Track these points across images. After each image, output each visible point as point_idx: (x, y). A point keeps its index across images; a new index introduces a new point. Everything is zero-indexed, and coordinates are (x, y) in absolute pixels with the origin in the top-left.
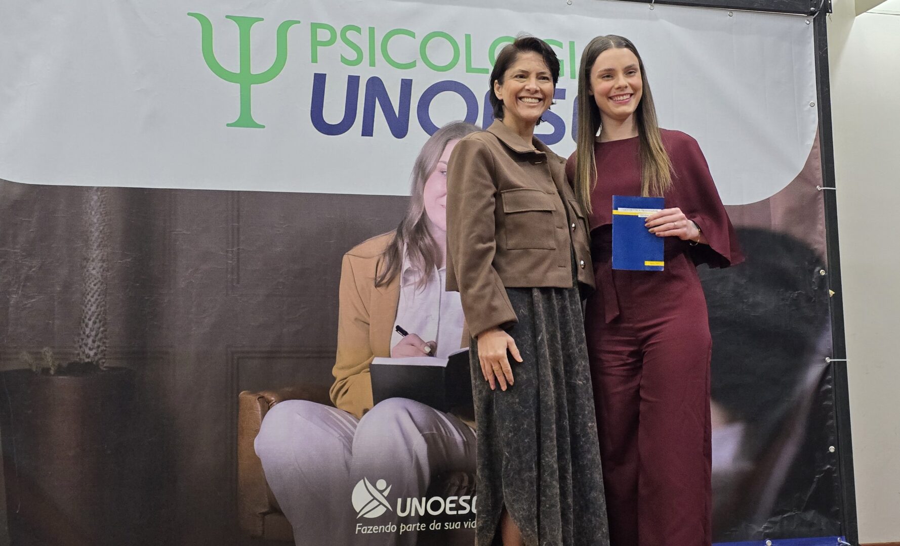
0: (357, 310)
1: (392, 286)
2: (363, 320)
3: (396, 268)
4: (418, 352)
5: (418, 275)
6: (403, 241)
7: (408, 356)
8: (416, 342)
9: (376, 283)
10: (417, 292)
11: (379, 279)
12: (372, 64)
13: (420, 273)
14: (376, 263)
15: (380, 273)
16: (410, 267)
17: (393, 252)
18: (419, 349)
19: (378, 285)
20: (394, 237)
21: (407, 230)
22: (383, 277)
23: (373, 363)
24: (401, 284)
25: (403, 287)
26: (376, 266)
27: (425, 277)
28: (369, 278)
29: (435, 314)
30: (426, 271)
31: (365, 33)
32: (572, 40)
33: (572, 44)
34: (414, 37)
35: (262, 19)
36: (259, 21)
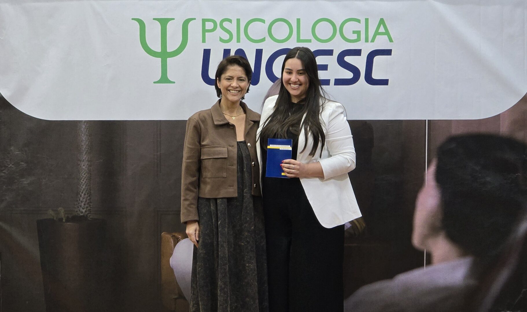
12: (238, 41)
31: (234, 22)
32: (367, 18)
33: (367, 20)
34: (264, 23)
35: (174, 19)
36: (172, 20)
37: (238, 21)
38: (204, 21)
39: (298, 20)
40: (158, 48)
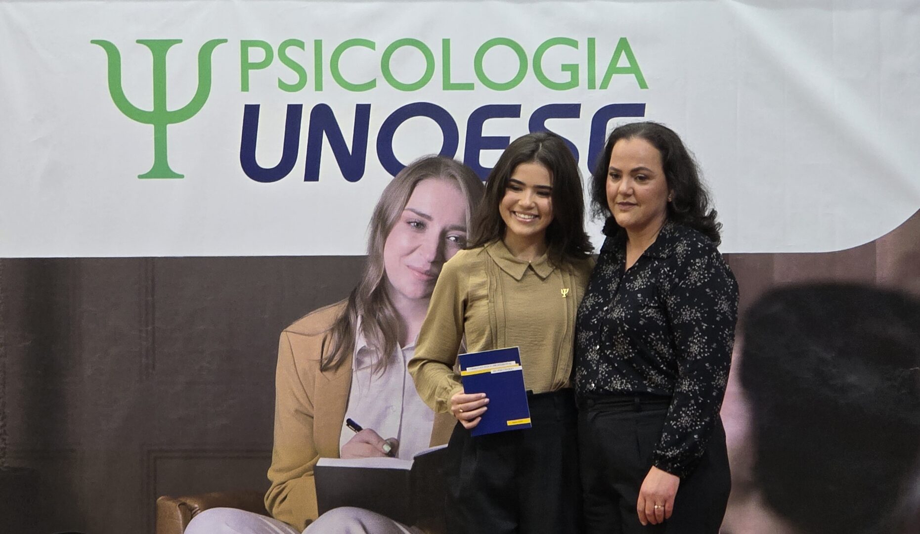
0: (297, 399)
1: (342, 370)
2: (306, 412)
3: (348, 347)
4: (375, 452)
5: (375, 355)
6: (356, 313)
7: (362, 456)
8: (373, 440)
9: (321, 366)
10: (375, 377)
11: (326, 362)
12: (319, 87)
13: (378, 353)
14: (322, 341)
15: (327, 354)
16: (365, 346)
17: (344, 327)
18: (376, 448)
19: (323, 369)
20: (345, 308)
21: (362, 299)
22: (331, 359)
23: (318, 464)
24: (354, 367)
25: (356, 371)
26: (321, 346)
27: (384, 359)
28: (314, 360)
29: (397, 405)
30: (386, 351)
31: (310, 47)
32: (590, 37)
33: (591, 42)
34: (374, 49)
35: (180, 41)
36: (177, 43)
37: (318, 44)
38: (245, 45)
39: (446, 43)
40: (147, 104)
